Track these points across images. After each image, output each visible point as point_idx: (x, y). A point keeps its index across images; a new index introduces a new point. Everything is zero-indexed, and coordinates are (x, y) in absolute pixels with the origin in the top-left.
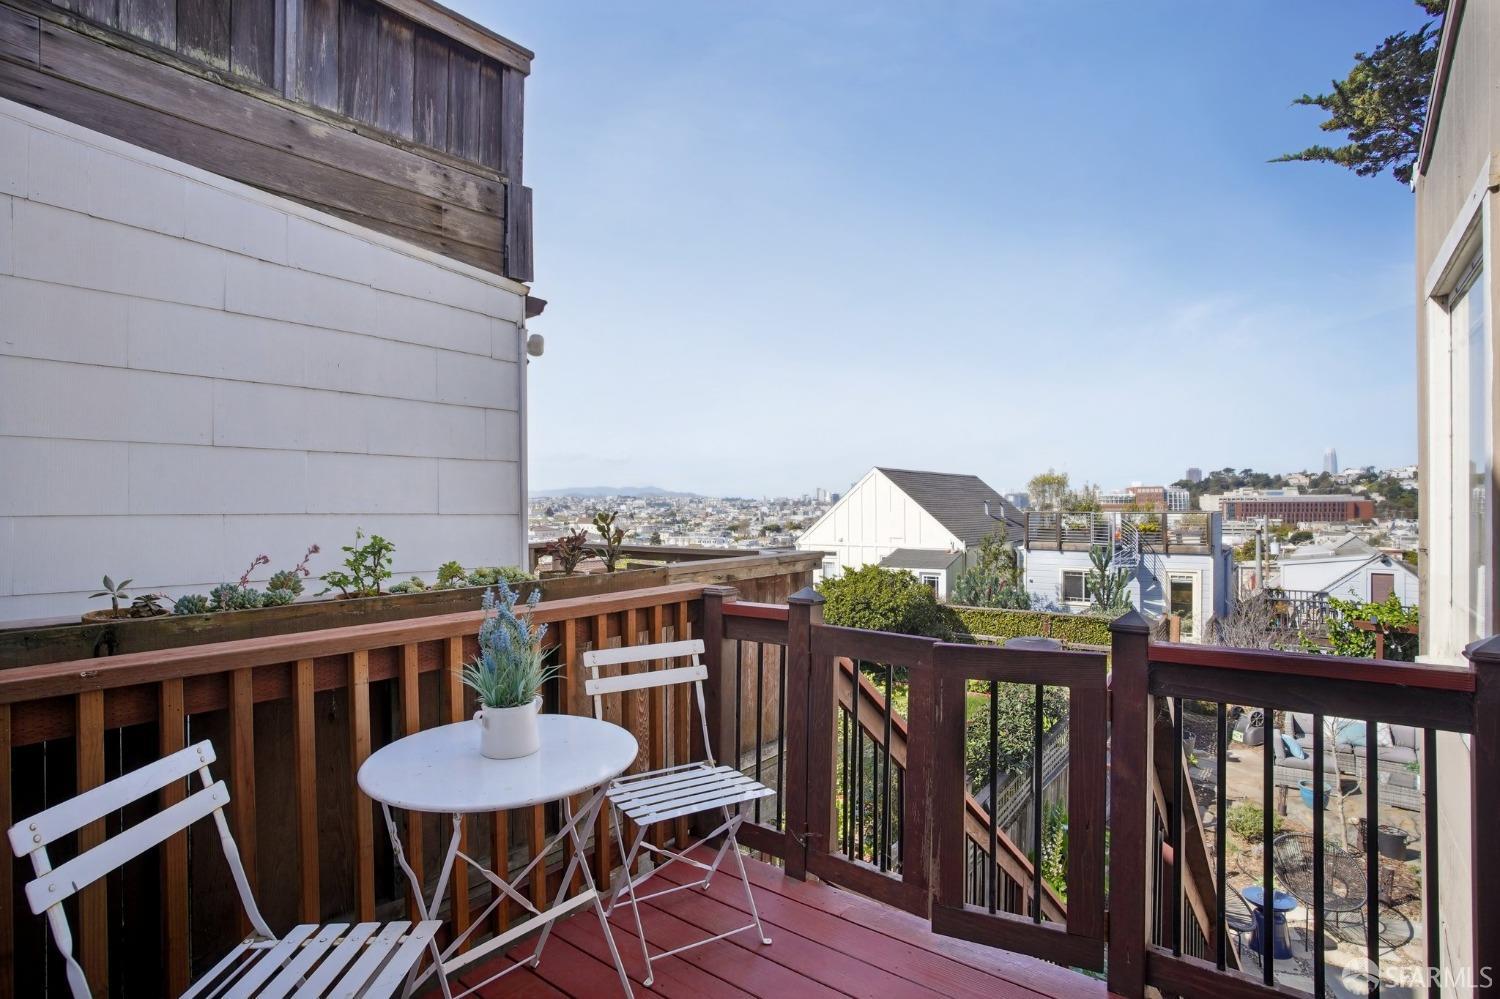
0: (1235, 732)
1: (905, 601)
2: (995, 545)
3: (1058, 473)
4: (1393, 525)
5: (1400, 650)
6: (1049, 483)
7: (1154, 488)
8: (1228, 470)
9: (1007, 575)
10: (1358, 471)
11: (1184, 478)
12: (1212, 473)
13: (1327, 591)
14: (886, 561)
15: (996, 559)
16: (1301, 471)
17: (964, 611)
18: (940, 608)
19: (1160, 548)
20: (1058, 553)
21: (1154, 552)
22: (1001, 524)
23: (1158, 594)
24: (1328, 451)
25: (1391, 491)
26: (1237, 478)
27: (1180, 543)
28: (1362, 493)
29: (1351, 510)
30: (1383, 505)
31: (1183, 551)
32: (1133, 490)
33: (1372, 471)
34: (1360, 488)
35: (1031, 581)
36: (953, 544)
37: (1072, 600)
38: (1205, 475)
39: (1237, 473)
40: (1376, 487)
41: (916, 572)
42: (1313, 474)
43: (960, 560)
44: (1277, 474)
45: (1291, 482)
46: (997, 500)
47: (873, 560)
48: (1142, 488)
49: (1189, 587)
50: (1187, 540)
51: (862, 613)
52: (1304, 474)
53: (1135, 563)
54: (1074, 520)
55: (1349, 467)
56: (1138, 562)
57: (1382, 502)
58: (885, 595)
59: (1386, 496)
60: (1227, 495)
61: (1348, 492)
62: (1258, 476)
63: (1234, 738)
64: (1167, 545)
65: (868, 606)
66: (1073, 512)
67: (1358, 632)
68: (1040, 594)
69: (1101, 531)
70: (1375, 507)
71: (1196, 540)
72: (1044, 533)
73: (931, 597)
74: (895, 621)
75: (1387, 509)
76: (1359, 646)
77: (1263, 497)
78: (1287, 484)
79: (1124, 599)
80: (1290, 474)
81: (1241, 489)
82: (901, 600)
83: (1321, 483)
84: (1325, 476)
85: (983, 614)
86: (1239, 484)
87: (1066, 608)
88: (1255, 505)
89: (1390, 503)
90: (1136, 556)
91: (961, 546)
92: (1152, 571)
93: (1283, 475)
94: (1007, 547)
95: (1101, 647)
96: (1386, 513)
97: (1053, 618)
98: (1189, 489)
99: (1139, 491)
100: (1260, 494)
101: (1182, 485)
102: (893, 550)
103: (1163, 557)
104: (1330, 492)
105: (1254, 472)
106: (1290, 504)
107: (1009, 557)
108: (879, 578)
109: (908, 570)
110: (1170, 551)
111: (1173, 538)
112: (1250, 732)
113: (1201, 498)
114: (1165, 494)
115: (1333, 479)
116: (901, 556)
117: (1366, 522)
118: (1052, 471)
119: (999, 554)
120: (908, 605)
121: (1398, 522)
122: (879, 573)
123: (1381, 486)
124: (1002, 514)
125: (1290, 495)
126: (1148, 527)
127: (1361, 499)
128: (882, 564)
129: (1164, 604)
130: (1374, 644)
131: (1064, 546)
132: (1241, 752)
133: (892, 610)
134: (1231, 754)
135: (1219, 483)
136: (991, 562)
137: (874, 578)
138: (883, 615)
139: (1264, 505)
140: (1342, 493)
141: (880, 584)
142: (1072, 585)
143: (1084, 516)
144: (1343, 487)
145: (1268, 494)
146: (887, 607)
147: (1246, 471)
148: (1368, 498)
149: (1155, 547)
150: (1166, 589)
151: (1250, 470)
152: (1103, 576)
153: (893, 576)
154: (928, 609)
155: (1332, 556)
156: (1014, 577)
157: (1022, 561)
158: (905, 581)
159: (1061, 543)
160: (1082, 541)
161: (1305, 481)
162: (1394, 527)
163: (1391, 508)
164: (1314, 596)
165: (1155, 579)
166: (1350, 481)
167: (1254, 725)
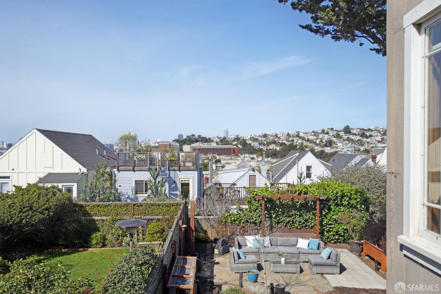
0: (215, 250)
1: (54, 204)
2: (102, 169)
3: (132, 134)
4: (244, 156)
5: (270, 206)
6: (129, 139)
7: (166, 142)
8: (193, 135)
9: (108, 184)
10: (234, 137)
11: (177, 138)
12: (187, 136)
13: (235, 183)
14: (41, 180)
15: (103, 176)
16: (217, 136)
17: (89, 206)
18: (75, 205)
19: (177, 168)
20: (133, 172)
21: (174, 170)
22: (105, 159)
23: (176, 189)
24: (225, 129)
25: (244, 144)
26: (196, 138)
27: (184, 166)
28: (236, 145)
29: (232, 151)
30: (242, 149)
31: (186, 169)
32: (158, 143)
33: (238, 137)
34: (235, 143)
35: (120, 186)
36: (80, 169)
37: (139, 194)
38: (185, 137)
39: (196, 136)
40: (239, 143)
41: (60, 186)
42: (221, 137)
43: (84, 178)
44: (209, 137)
45: (214, 140)
46: (102, 147)
47: (33, 180)
48: (161, 142)
49: (188, 185)
50: (187, 164)
51: (27, 213)
52: (218, 137)
53: (167, 175)
54: (139, 156)
55: (232, 136)
56: (168, 175)
57: (241, 148)
58: (42, 201)
59: (242, 146)
60: (192, 145)
61: (231, 144)
62: (203, 138)
63: (215, 252)
64: (180, 167)
65: (31, 208)
66: (139, 152)
67: (256, 200)
68: (124, 192)
69: (152, 161)
70: (239, 150)
71: (190, 164)
72: (126, 163)
73: (70, 199)
74: (48, 215)
75: (243, 151)
76: (256, 206)
77: (205, 146)
78: (212, 141)
79: (163, 192)
80: (214, 137)
81: (197, 143)
82: (53, 202)
83: (223, 141)
84: (225, 138)
85: (99, 206)
86: (197, 141)
87: (136, 198)
88: (202, 149)
89: (243, 148)
90: (167, 172)
91: (84, 170)
92: (173, 178)
93: (211, 137)
94: (108, 170)
95: (157, 217)
96: (242, 152)
97: (134, 205)
98: (179, 143)
99: (160, 143)
100: (204, 145)
101: (177, 141)
102: (46, 174)
103: (178, 172)
104: (226, 144)
105: (202, 136)
106: (213, 149)
107: (109, 175)
108: (38, 191)
109: (55, 184)
110: (181, 169)
111: (182, 164)
112: (221, 249)
113: (183, 146)
114: (170, 144)
115: (227, 139)
116: (51, 177)
117: (237, 155)
118: (130, 133)
119: (104, 173)
120: (56, 205)
121: (246, 155)
122: (38, 189)
123: (241, 142)
124: (105, 154)
125: (213, 145)
126: (172, 159)
127: (235, 147)
128: (39, 182)
129: (178, 193)
130: (261, 205)
131: (136, 169)
132: (219, 258)
133: (47, 209)
134: (215, 260)
135: (190, 140)
136: (100, 178)
137: (35, 191)
138: (42, 213)
139: (205, 149)
140: (230, 145)
141: (39, 195)
142: (140, 186)
143: (145, 155)
144: (230, 142)
145: (206, 145)
146: (43, 208)
147: (199, 136)
148: (237, 146)
149: (174, 168)
150: (179, 186)
151: (200, 135)
152: (155, 182)
153: (47, 189)
154: (68, 206)
155: (237, 169)
156: (111, 184)
157: (115, 176)
158: (55, 191)
159: (134, 167)
160: (143, 166)
161: (218, 140)
162: (245, 157)
163: (244, 150)
164: (231, 185)
165: (175, 182)
166: (232, 140)
167: (222, 245)
